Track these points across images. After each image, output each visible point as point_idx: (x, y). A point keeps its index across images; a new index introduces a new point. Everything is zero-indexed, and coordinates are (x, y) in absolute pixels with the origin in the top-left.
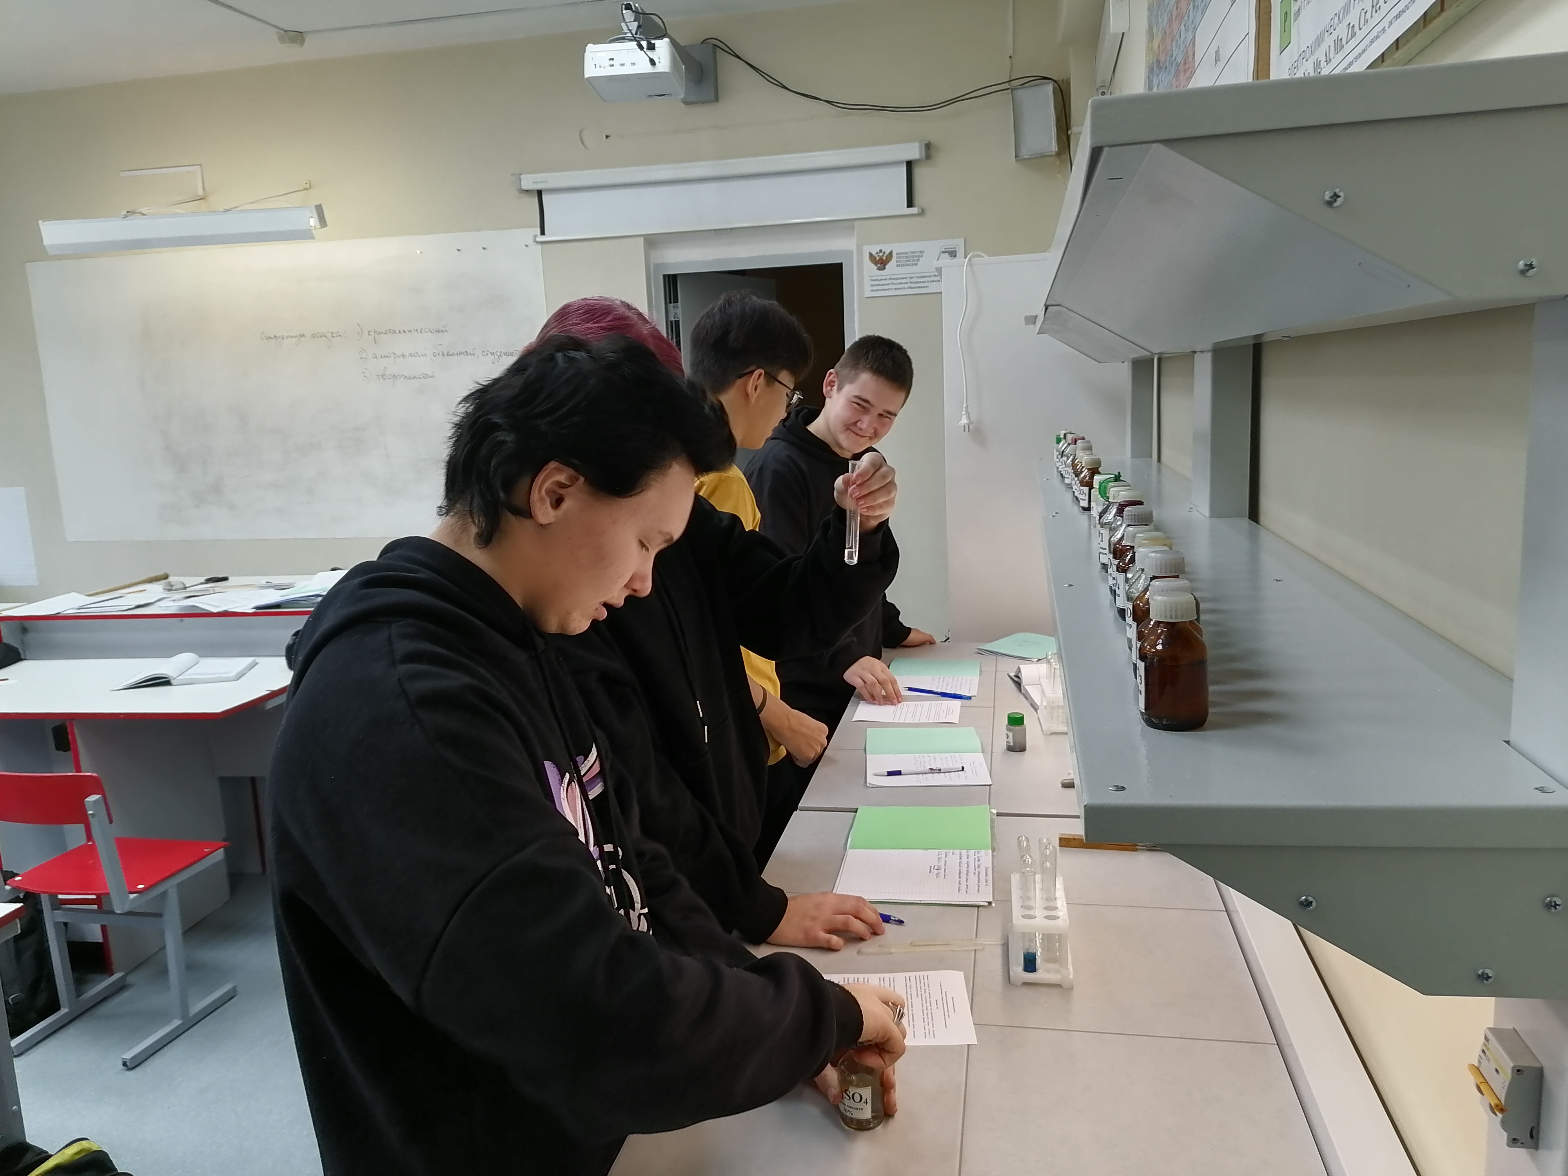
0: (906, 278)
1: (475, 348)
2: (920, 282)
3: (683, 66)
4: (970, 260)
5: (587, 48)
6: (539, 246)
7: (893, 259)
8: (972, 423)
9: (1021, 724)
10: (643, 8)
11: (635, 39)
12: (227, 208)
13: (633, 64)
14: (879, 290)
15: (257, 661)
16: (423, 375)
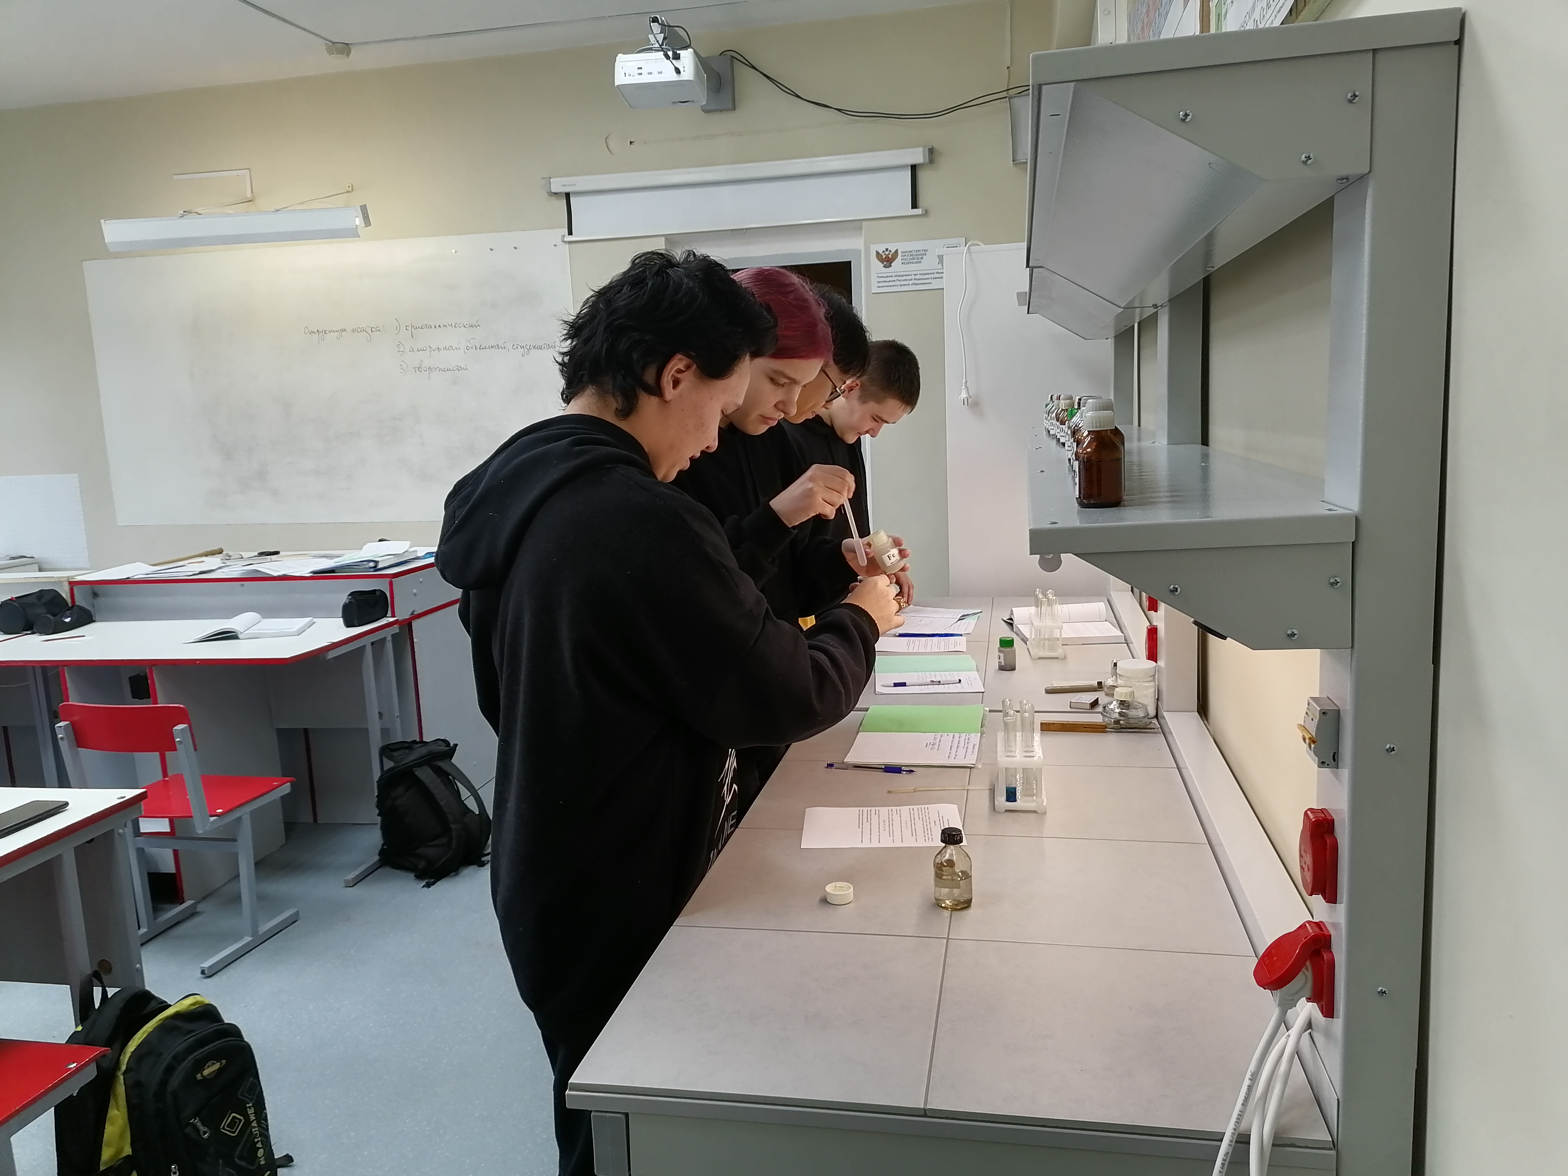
0: (911, 275)
1: (505, 342)
2: (924, 279)
3: (705, 75)
4: (969, 247)
5: (617, 58)
6: (567, 246)
7: (898, 258)
8: (970, 397)
9: (1011, 646)
10: (668, 21)
11: (662, 50)
12: (277, 208)
13: (660, 73)
14: (885, 286)
15: (314, 621)
16: (457, 367)
